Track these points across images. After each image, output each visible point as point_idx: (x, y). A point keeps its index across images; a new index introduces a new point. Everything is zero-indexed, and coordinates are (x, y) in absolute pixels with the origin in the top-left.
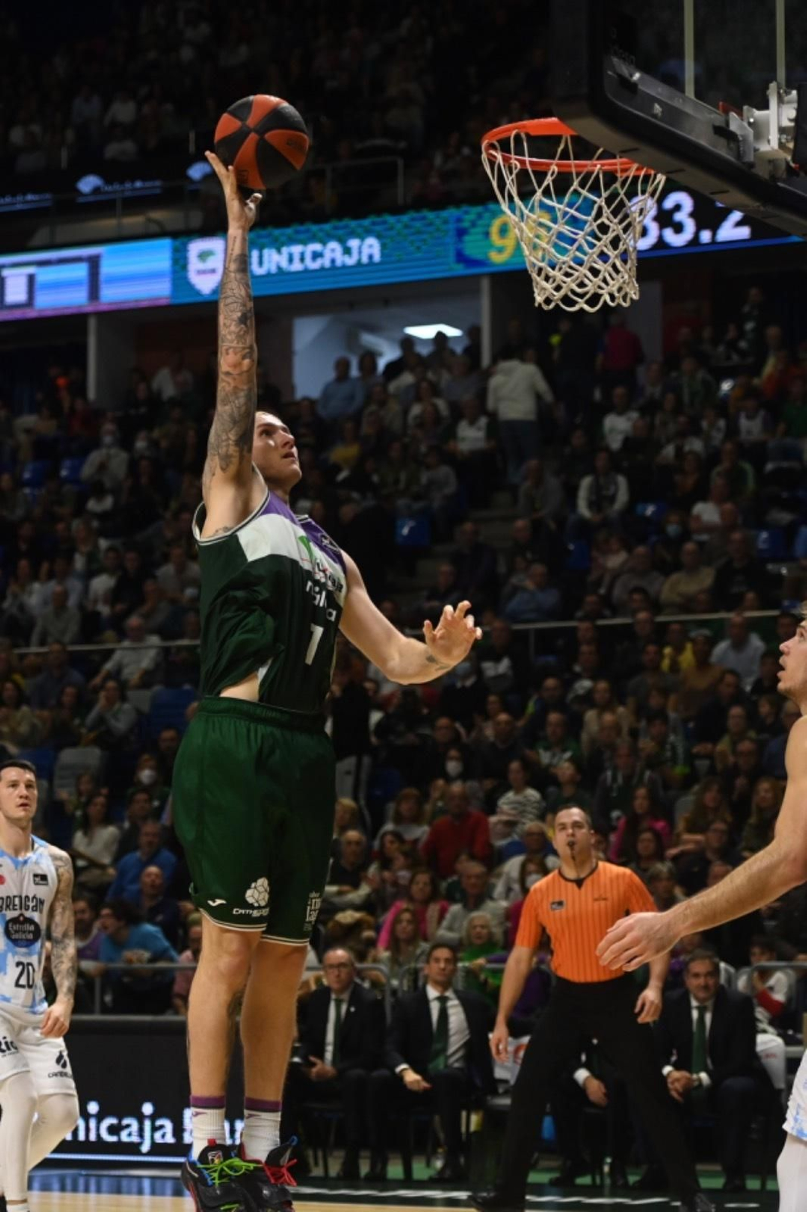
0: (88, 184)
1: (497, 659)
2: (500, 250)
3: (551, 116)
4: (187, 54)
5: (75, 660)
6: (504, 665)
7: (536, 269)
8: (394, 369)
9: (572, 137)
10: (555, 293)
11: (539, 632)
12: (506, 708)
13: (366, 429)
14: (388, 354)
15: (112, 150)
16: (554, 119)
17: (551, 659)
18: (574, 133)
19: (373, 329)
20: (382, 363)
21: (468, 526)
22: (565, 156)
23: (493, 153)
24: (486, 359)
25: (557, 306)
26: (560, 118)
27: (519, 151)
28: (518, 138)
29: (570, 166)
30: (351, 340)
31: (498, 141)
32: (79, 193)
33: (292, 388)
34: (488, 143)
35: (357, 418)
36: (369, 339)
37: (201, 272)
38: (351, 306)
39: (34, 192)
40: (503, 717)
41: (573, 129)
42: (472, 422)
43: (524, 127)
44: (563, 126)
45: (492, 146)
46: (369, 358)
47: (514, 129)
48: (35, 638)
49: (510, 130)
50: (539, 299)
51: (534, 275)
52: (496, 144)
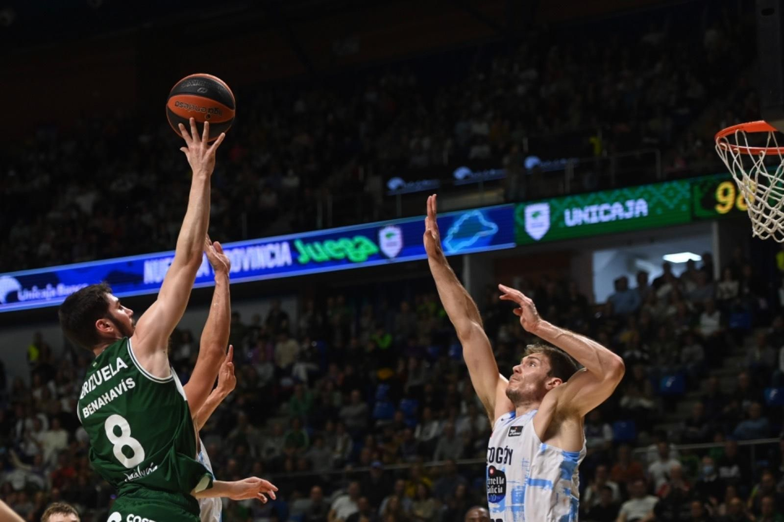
0: (461, 173)
1: (729, 465)
2: (724, 205)
3: (761, 119)
4: (521, 90)
5: (462, 470)
6: (734, 471)
7: (755, 215)
8: (658, 282)
9: (775, 132)
10: (769, 229)
11: (757, 446)
12: (739, 495)
13: (643, 321)
14: (654, 273)
15: (477, 151)
16: (763, 122)
17: (765, 463)
18: (775, 130)
19: (644, 257)
20: (651, 278)
21: (712, 380)
22: (772, 144)
23: (723, 144)
24: (717, 274)
25: (771, 237)
26: (766, 121)
27: (742, 143)
28: (740, 134)
29: (776, 151)
30: (630, 265)
31: (727, 137)
32: (455, 179)
33: (593, 296)
34: (719, 138)
35: (637, 313)
36: (641, 264)
37: (534, 226)
38: (630, 243)
39: (428, 178)
40: (735, 501)
41: (775, 128)
42: (711, 314)
43: (742, 127)
44: (768, 125)
45: (722, 140)
46: (642, 276)
47: (736, 129)
48: (436, 455)
49: (735, 129)
50: (756, 233)
51: (753, 220)
52: (726, 139)
